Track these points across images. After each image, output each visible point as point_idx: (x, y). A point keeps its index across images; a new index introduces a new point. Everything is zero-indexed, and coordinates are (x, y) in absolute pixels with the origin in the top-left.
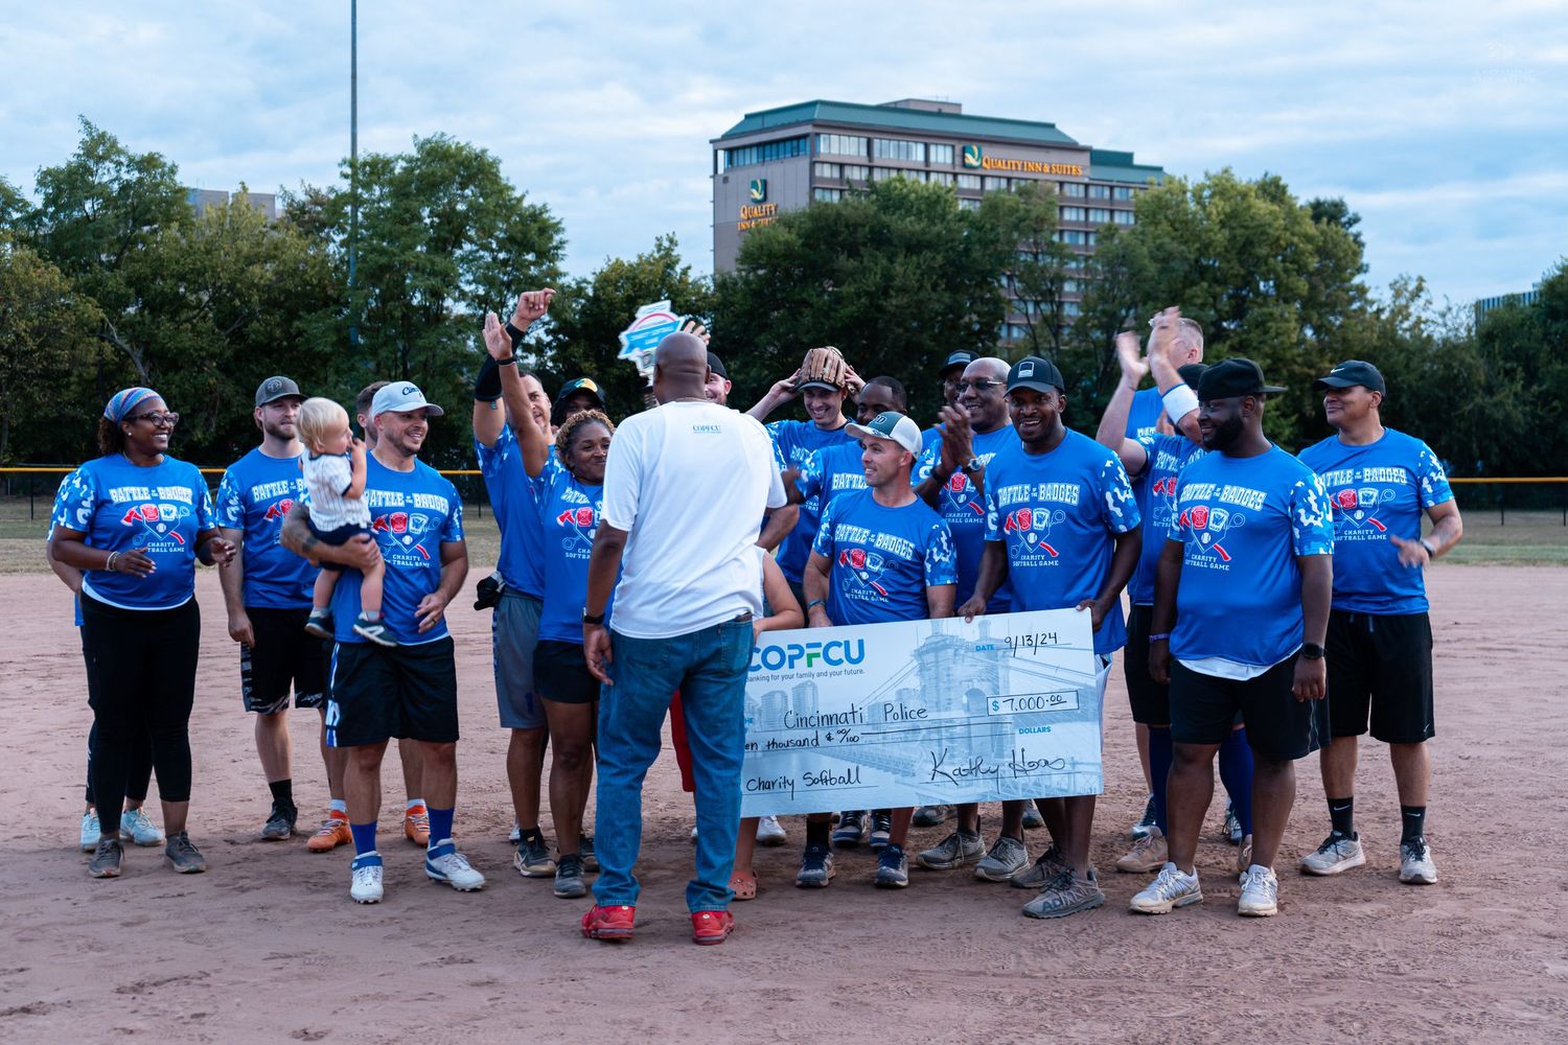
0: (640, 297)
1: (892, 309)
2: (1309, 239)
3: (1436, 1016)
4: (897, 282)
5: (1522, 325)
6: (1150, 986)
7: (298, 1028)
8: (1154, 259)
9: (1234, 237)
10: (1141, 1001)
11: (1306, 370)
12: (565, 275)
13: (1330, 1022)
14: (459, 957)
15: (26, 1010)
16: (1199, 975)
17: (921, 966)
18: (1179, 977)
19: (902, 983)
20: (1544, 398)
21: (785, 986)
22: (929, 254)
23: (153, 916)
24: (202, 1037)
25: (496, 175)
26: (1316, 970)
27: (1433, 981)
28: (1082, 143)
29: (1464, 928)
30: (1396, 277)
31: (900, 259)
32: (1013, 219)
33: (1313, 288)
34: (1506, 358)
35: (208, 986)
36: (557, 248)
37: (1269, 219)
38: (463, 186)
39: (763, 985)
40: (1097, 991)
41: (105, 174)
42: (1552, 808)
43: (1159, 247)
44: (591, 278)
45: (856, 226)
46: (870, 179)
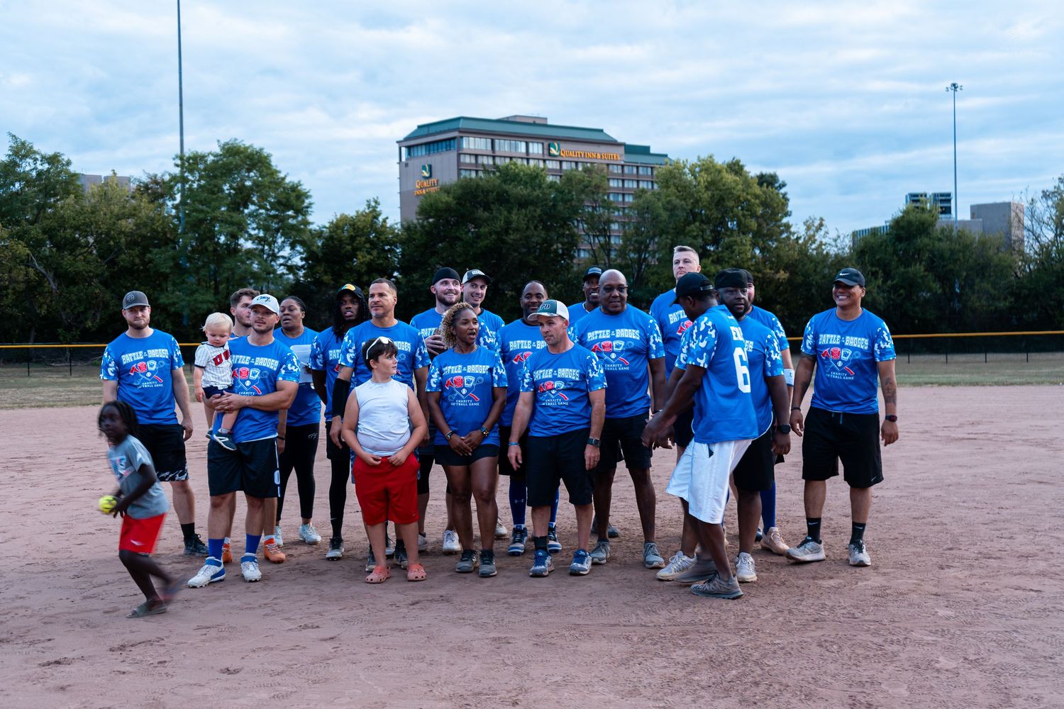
0: (358, 236)
1: (509, 241)
2: (757, 197)
3: (879, 640)
4: (514, 225)
5: (881, 245)
6: (715, 629)
7: (224, 667)
8: (666, 209)
9: (713, 195)
10: (711, 637)
12: (312, 223)
13: (820, 645)
14: (310, 625)
15: (58, 663)
16: (742, 622)
17: (581, 622)
18: (731, 623)
19: (572, 632)
20: (895, 288)
21: (505, 635)
22: (531, 208)
23: (121, 606)
24: (167, 674)
25: (270, 165)
26: (807, 617)
27: (875, 621)
28: (620, 140)
29: (888, 591)
30: (808, 218)
31: (515, 211)
32: (581, 186)
33: (759, 225)
34: (872, 265)
35: (164, 645)
36: (307, 207)
37: (733, 185)
38: (249, 171)
39: (492, 635)
40: (685, 633)
41: (27, 166)
42: (928, 524)
43: (669, 202)
44: (327, 225)
45: (488, 192)
46: (494, 164)
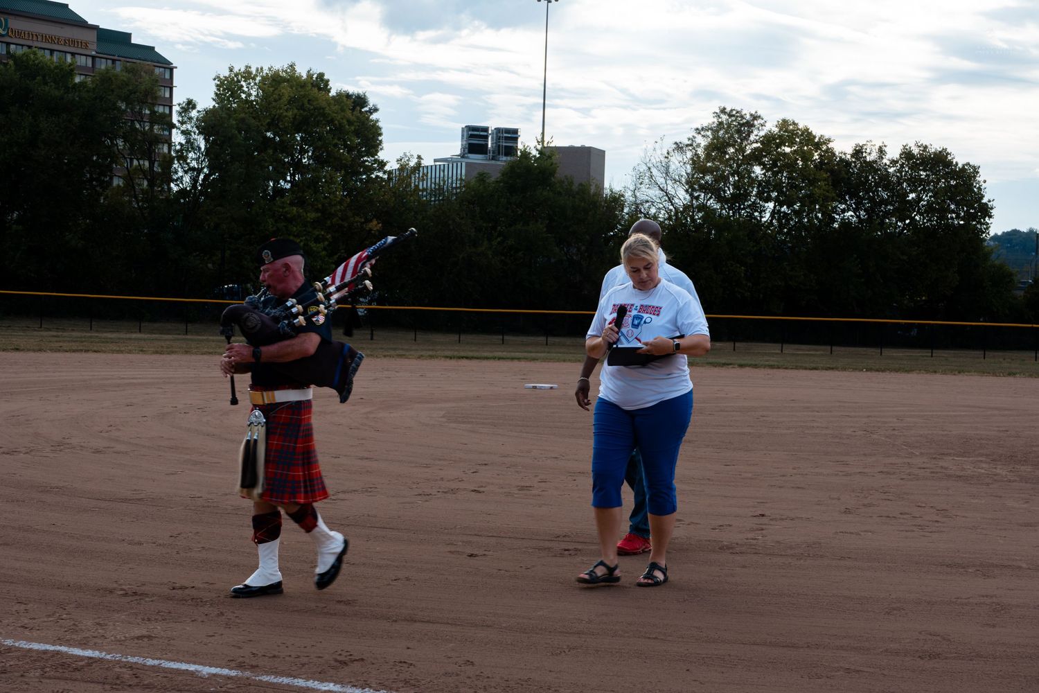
4: (44, 137)
5: (492, 196)
11: (340, 222)
22: (65, 116)
28: (90, 22)
30: (402, 155)
31: (43, 118)
46: (8, 52)
